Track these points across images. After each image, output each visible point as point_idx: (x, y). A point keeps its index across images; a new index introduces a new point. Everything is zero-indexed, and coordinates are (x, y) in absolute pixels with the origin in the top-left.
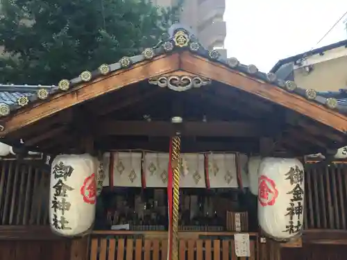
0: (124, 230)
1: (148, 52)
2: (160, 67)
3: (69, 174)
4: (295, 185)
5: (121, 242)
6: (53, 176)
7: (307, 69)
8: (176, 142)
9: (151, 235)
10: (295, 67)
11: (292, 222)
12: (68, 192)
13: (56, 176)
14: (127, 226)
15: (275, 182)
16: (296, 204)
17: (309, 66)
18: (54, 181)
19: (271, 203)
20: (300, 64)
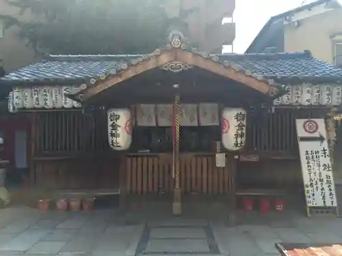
0: (146, 153)
1: (158, 51)
2: (164, 59)
3: (118, 118)
4: (239, 122)
5: (145, 159)
6: (109, 120)
7: (296, 24)
8: (177, 98)
9: (163, 155)
10: (285, 23)
11: (237, 142)
12: (118, 128)
13: (111, 120)
14: (148, 151)
15: (229, 121)
16: (240, 132)
17: (298, 21)
18: (110, 123)
19: (226, 132)
20: (289, 20)
